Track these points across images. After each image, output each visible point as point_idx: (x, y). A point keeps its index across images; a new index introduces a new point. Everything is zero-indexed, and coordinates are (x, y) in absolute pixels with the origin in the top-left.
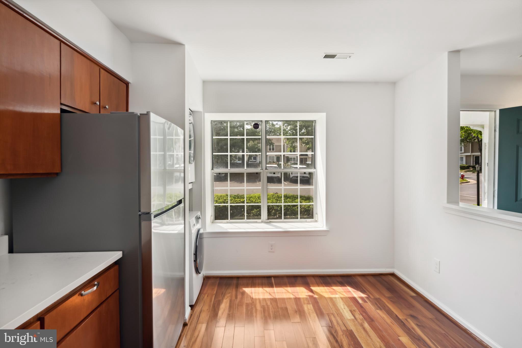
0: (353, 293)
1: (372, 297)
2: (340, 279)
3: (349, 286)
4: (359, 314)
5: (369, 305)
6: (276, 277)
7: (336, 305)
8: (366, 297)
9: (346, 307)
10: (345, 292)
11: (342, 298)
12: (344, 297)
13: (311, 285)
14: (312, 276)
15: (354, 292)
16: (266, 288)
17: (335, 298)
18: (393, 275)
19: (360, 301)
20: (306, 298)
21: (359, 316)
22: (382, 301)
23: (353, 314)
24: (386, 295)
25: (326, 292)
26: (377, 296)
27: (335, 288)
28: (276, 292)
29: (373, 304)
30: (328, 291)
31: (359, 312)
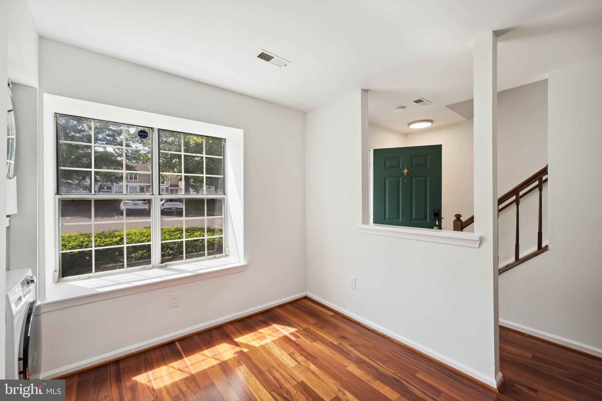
0: (282, 331)
1: (301, 329)
2: (261, 318)
3: (274, 323)
4: (300, 356)
5: (303, 339)
6: (181, 340)
7: (272, 353)
8: (297, 331)
9: (283, 352)
10: (273, 332)
11: (273, 341)
12: (276, 340)
13: (232, 337)
14: (229, 323)
15: (283, 329)
16: (172, 363)
17: (267, 344)
18: (306, 298)
19: (293, 339)
20: (234, 358)
21: (301, 359)
22: (312, 330)
23: (294, 357)
24: (312, 323)
25: (254, 340)
26: (305, 326)
27: (261, 331)
28: (189, 364)
29: (306, 338)
30: (255, 338)
31: (298, 353)
